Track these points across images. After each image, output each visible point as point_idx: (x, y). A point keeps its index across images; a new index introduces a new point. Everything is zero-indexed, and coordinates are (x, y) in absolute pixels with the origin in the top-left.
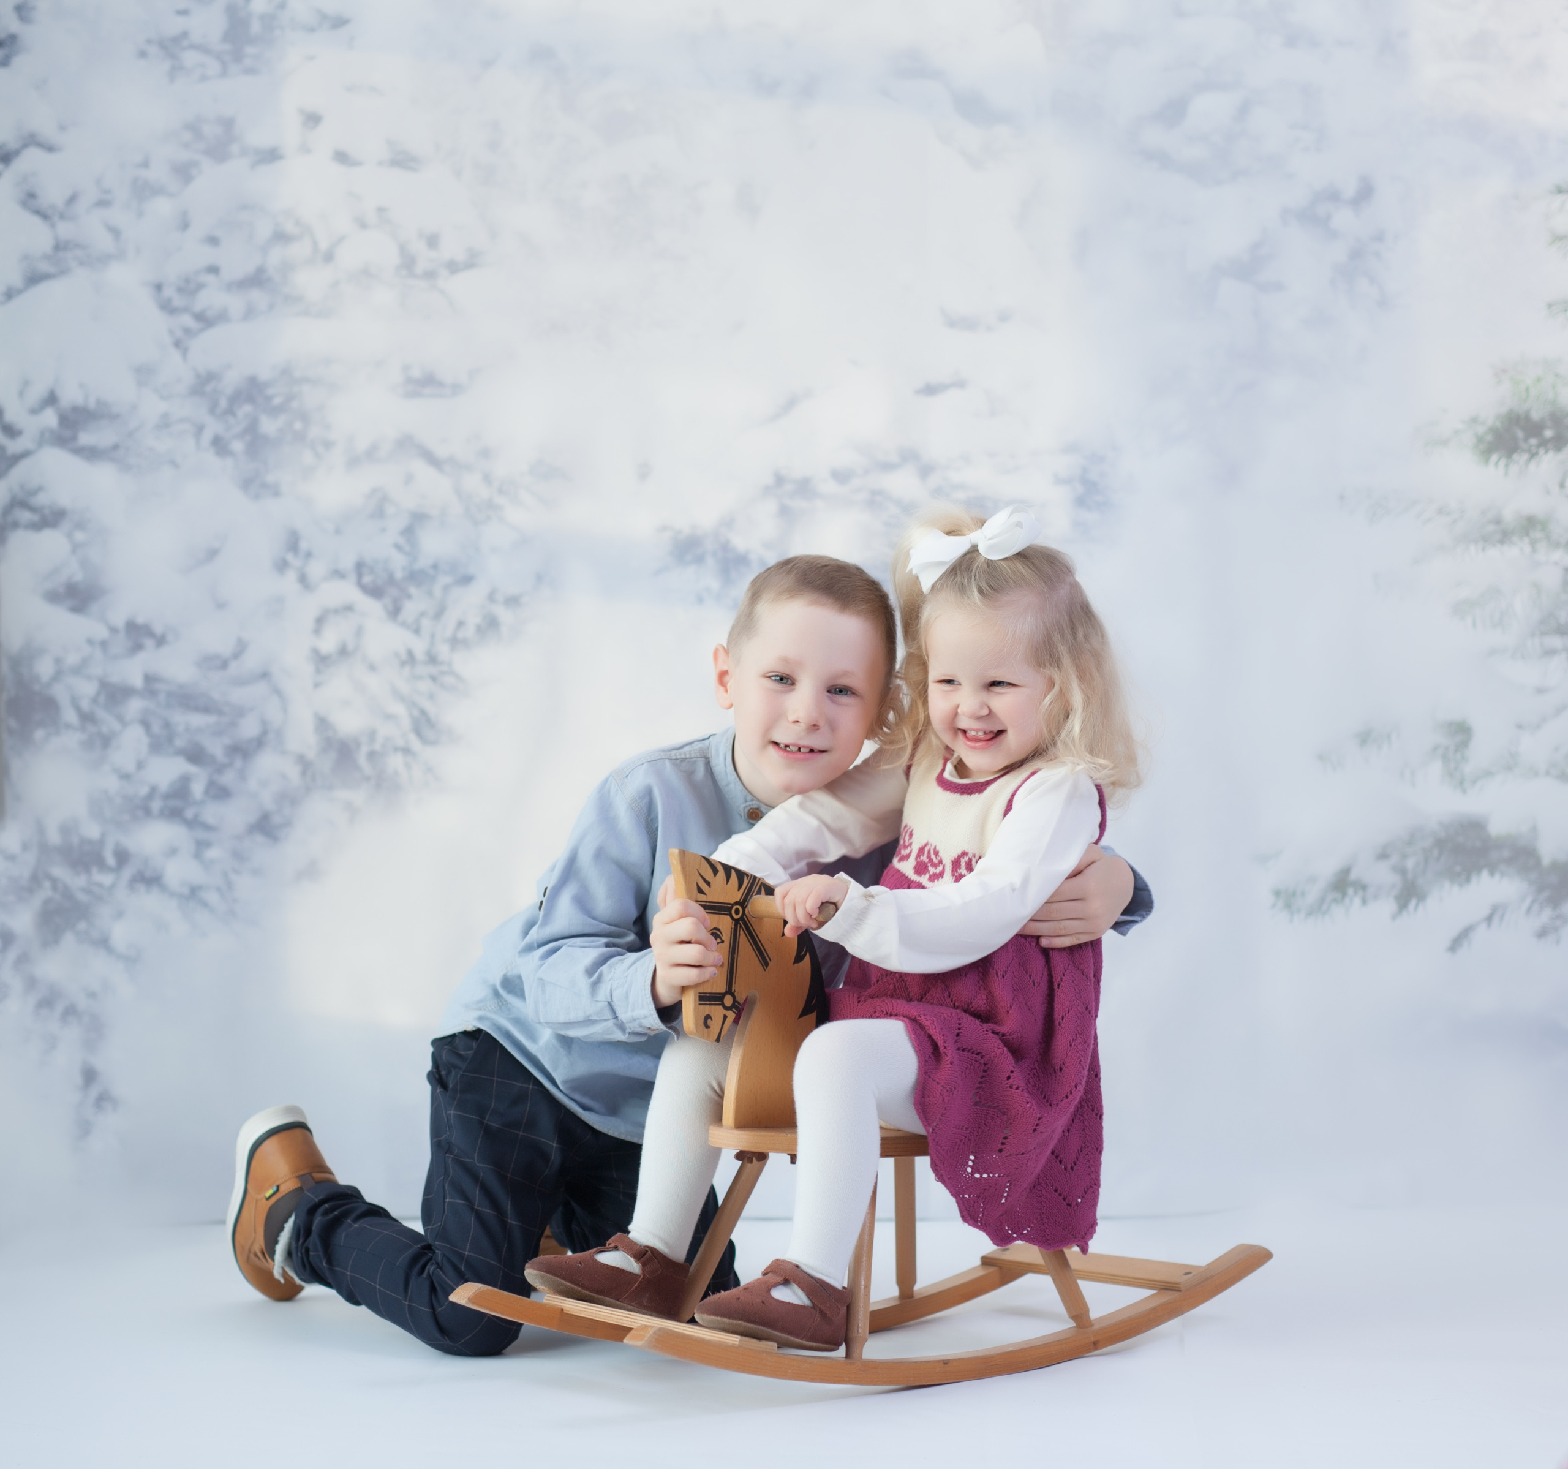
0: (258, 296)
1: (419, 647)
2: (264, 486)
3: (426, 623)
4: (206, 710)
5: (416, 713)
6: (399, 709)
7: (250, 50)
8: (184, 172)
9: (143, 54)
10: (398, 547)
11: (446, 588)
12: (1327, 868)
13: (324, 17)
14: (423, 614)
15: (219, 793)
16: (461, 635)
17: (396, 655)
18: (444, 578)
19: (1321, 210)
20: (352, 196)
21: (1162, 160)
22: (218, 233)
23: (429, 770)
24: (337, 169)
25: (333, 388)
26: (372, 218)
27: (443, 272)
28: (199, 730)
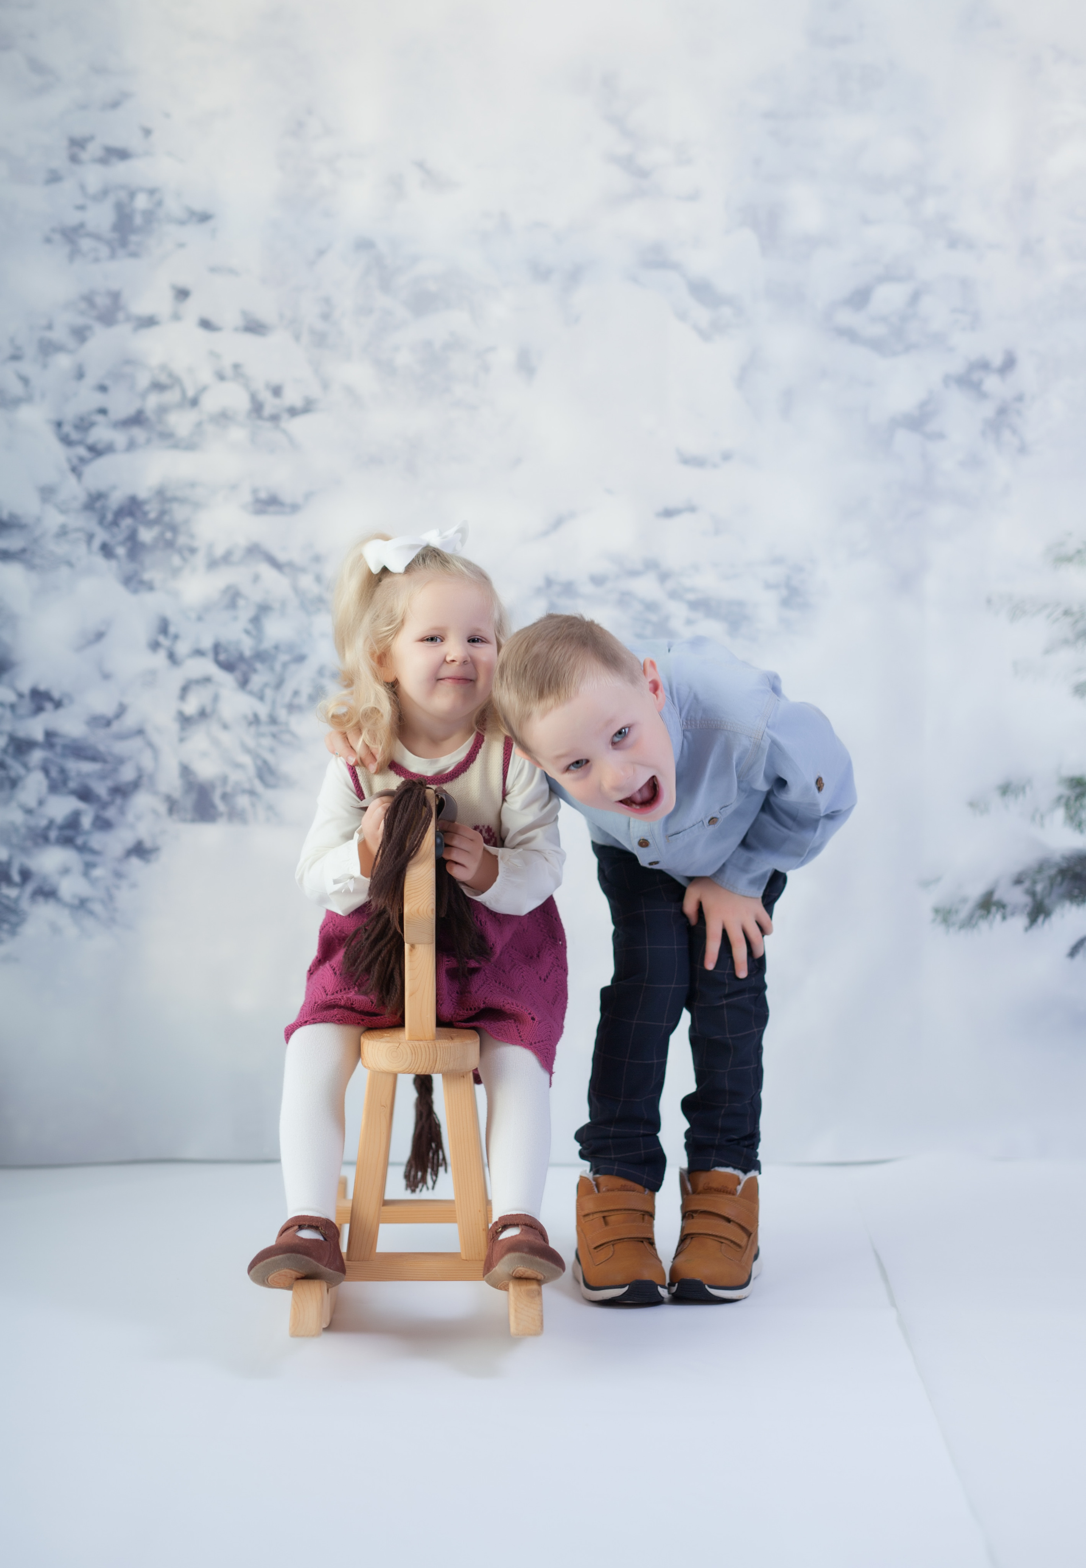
0: (138, 433)
1: (263, 711)
2: (142, 582)
3: (269, 693)
4: (94, 759)
5: (260, 763)
6: (246, 760)
7: (133, 238)
8: (80, 334)
9: (48, 240)
10: (247, 632)
11: (285, 665)
12: (976, 892)
13: (192, 213)
14: (266, 685)
15: (103, 824)
16: (297, 701)
17: (245, 717)
18: (284, 657)
19: (976, 376)
20: (214, 355)
21: (850, 335)
22: (107, 382)
23: (270, 808)
24: (202, 333)
25: (197, 505)
26: (229, 372)
27: (285, 416)
28: (88, 775)
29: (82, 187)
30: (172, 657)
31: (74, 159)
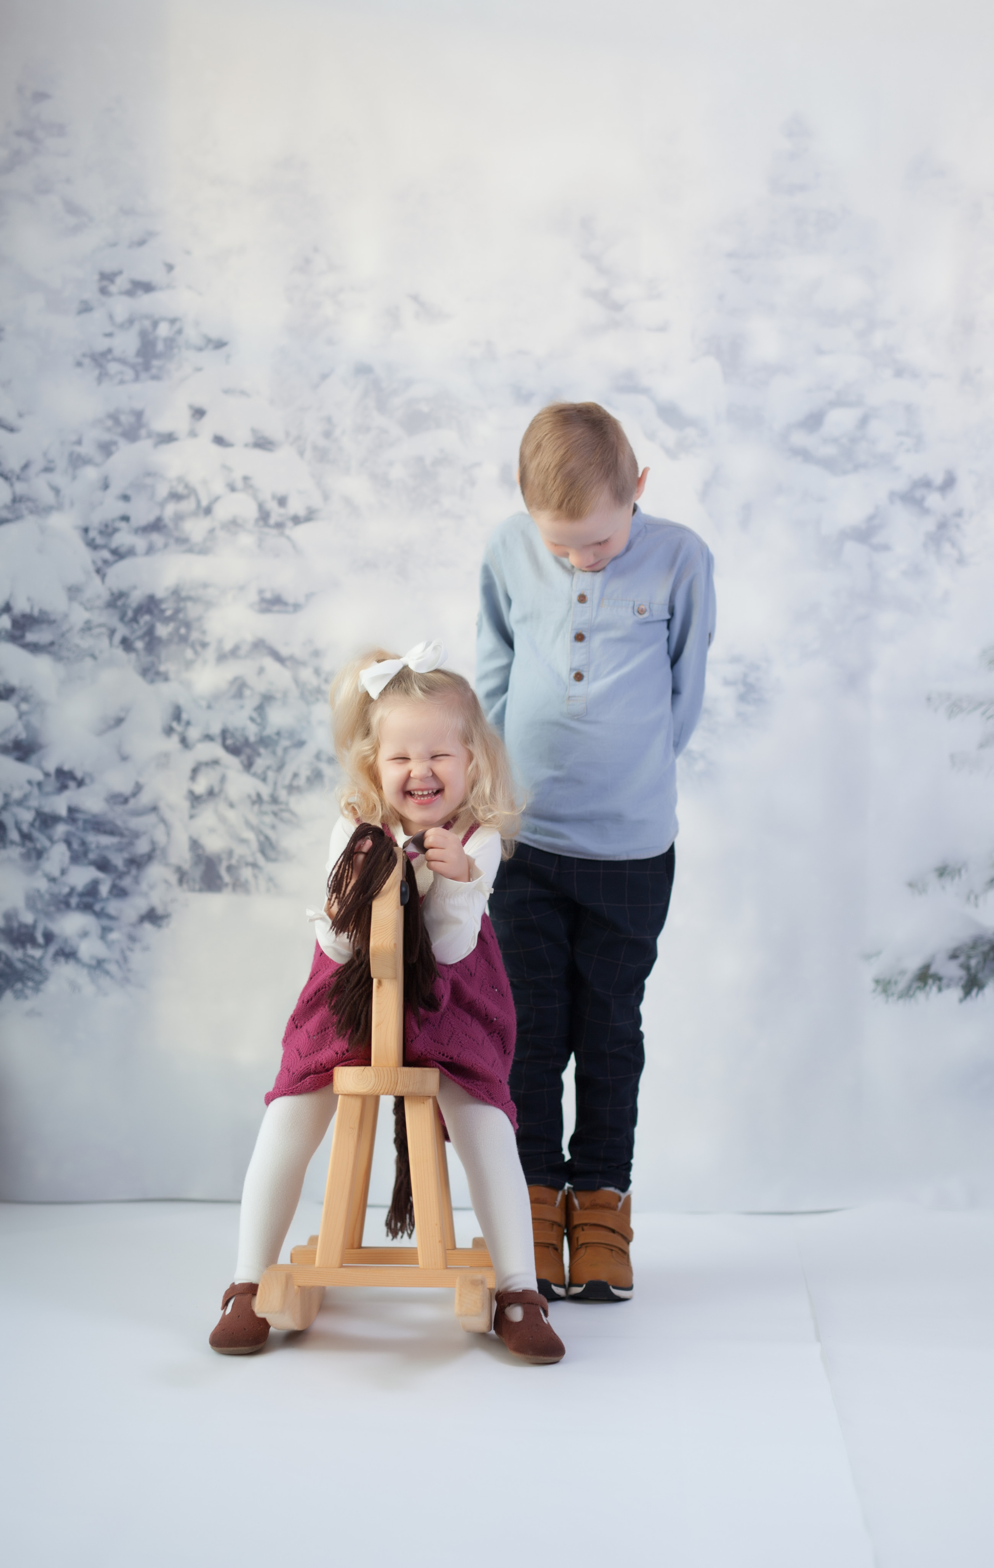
0: (157, 538)
1: (266, 791)
2: (158, 673)
3: (271, 775)
4: (112, 833)
5: (262, 838)
6: (250, 835)
7: (155, 363)
8: (107, 449)
9: (79, 364)
10: (252, 719)
11: (286, 750)
12: (913, 964)
13: (209, 341)
14: (268, 768)
15: (119, 892)
16: (295, 783)
17: (249, 796)
18: (284, 743)
19: (918, 493)
20: (226, 468)
21: (805, 455)
22: (129, 492)
23: (270, 879)
24: (215, 449)
25: (209, 604)
26: (239, 484)
27: (290, 524)
28: (107, 847)
29: (111, 317)
30: (184, 741)
31: (104, 291)
